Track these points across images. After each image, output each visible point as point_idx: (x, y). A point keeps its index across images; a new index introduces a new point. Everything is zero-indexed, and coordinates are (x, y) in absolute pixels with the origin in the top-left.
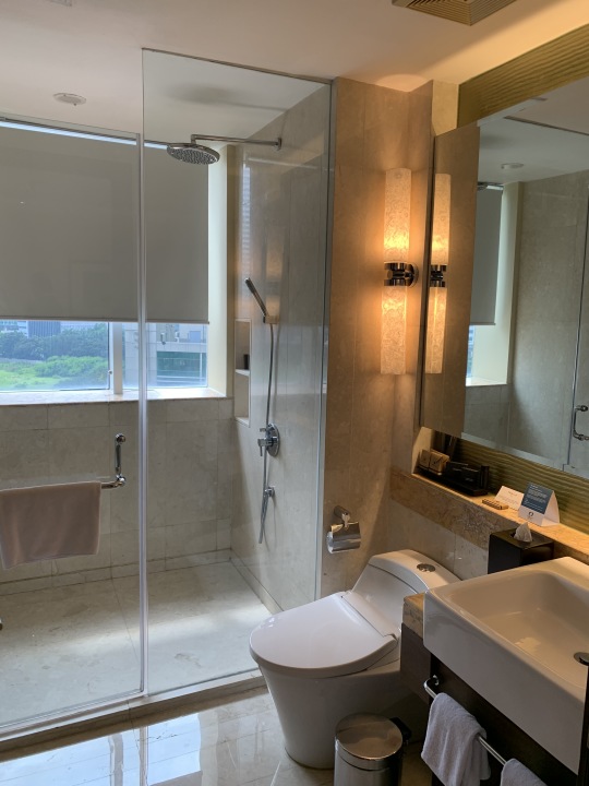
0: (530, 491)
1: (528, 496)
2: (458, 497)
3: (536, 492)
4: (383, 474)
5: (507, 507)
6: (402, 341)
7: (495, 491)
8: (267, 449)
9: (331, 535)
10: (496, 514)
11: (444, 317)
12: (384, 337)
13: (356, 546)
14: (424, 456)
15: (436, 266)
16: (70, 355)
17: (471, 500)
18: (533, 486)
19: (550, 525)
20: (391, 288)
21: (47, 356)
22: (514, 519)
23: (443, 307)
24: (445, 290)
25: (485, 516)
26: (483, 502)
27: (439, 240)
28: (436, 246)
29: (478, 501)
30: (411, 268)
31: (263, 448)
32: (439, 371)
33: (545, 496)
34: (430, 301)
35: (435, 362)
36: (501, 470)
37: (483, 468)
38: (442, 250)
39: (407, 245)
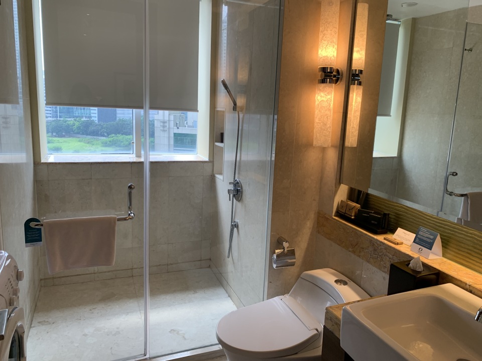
0: (420, 233)
1: (419, 236)
2: (366, 234)
3: (425, 233)
4: (312, 216)
5: (402, 243)
6: (329, 123)
7: (393, 231)
8: (234, 196)
9: (275, 256)
10: (394, 248)
11: (360, 107)
12: (317, 120)
13: (293, 264)
14: (342, 204)
15: (356, 70)
16: (122, 134)
17: (375, 237)
18: (422, 229)
19: (435, 258)
20: (323, 85)
21: (108, 134)
22: (408, 253)
23: (360, 99)
24: (361, 88)
25: (386, 249)
26: (385, 239)
27: (358, 51)
28: (356, 55)
29: (380, 238)
30: (338, 71)
31: (231, 195)
32: (355, 146)
33: (432, 237)
34: (351, 95)
35: (352, 140)
36: (398, 216)
37: (385, 214)
38: (360, 59)
39: (335, 54)
